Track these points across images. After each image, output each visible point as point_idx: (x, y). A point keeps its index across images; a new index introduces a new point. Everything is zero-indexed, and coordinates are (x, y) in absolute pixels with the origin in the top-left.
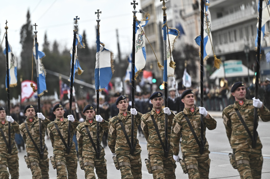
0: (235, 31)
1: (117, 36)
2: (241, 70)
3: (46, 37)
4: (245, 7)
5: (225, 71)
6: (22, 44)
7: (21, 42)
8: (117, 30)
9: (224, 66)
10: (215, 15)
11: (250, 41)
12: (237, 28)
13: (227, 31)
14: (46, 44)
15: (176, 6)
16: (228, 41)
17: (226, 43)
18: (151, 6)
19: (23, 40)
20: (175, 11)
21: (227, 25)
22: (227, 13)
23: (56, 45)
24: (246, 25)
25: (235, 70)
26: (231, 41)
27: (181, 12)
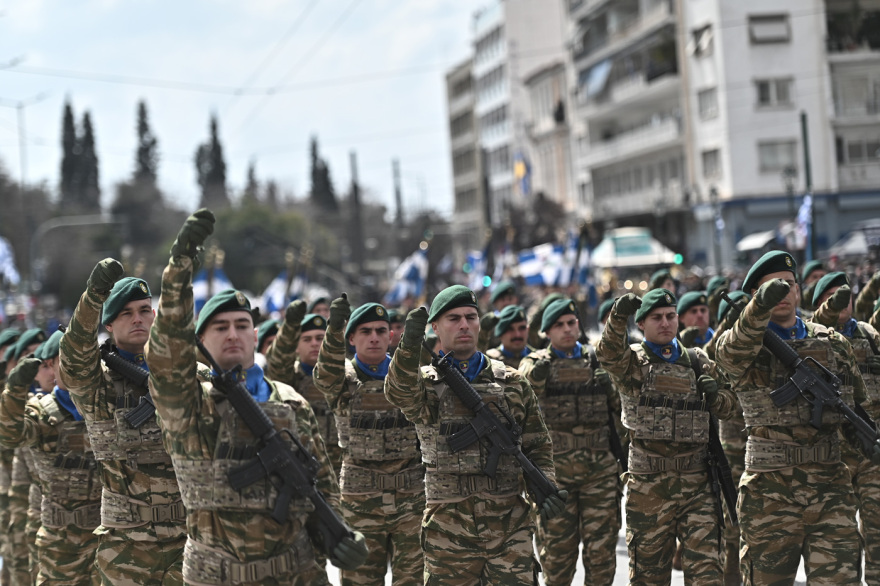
1: (396, 173)
7: (200, 181)
8: (395, 163)
9: (614, 240)
10: (599, 136)
14: (252, 184)
15: (518, 116)
18: (468, 115)
19: (204, 175)
20: (517, 126)
22: (621, 132)
23: (272, 189)
27: (529, 127)
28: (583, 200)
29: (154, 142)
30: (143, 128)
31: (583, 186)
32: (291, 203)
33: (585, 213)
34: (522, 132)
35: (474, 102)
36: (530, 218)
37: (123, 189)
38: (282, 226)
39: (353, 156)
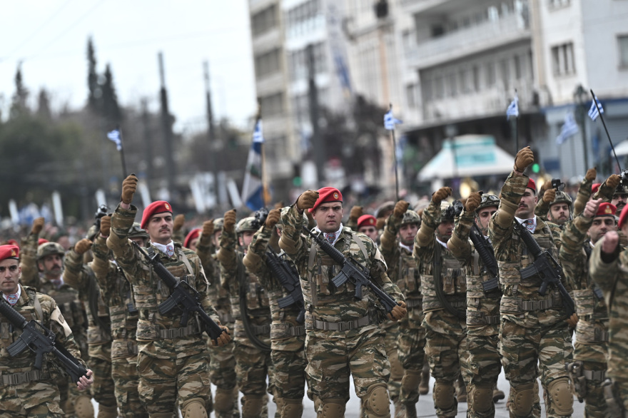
0: (475, 70)
1: (207, 77)
2: (491, 158)
3: (19, 78)
4: (500, 12)
5: (456, 160)
8: (206, 65)
9: (454, 147)
10: (427, 31)
11: (512, 91)
12: (480, 62)
13: (456, 69)
14: (21, 93)
15: (332, 9)
16: (458, 91)
17: (453, 94)
18: (273, 8)
20: (332, 21)
21: (456, 53)
22: (455, 27)
23: (43, 98)
24: (502, 55)
25: (477, 158)
26: (466, 91)
27: (346, 22)
28: (411, 104)
31: (410, 87)
32: (66, 114)
33: (414, 119)
34: (338, 28)
36: (351, 125)
38: (58, 140)
39: (160, 56)
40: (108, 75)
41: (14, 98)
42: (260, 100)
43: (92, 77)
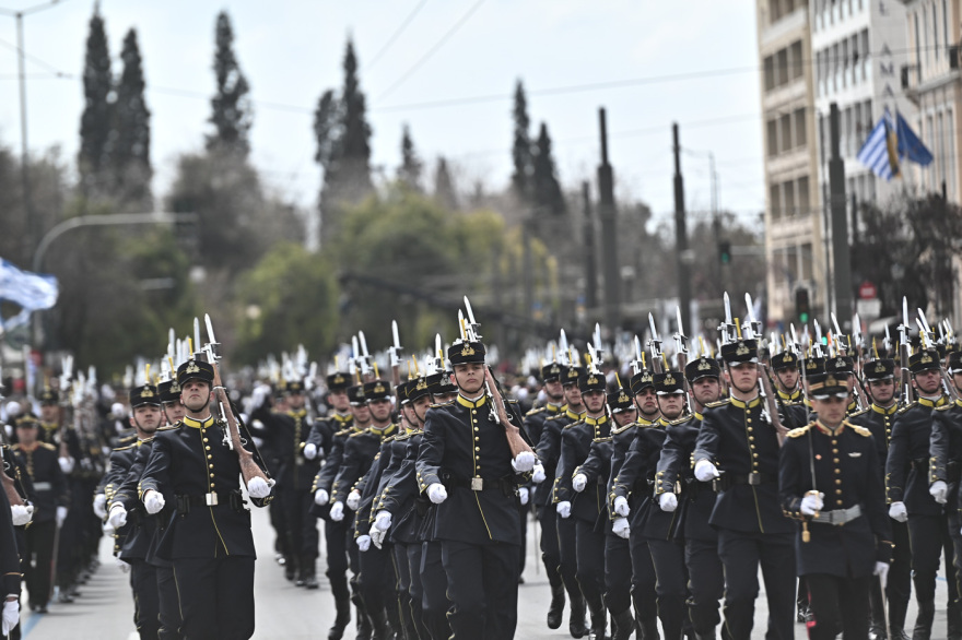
1: (677, 149)
3: (407, 144)
6: (324, 164)
7: (319, 157)
8: (676, 129)
14: (410, 165)
15: (887, 51)
19: (328, 148)
20: (886, 71)
23: (444, 171)
29: (242, 86)
30: (225, 60)
32: (479, 198)
34: (895, 82)
35: (809, 28)
36: (907, 232)
37: (189, 166)
39: (602, 113)
40: (544, 140)
41: (399, 171)
42: (774, 189)
43: (521, 143)
